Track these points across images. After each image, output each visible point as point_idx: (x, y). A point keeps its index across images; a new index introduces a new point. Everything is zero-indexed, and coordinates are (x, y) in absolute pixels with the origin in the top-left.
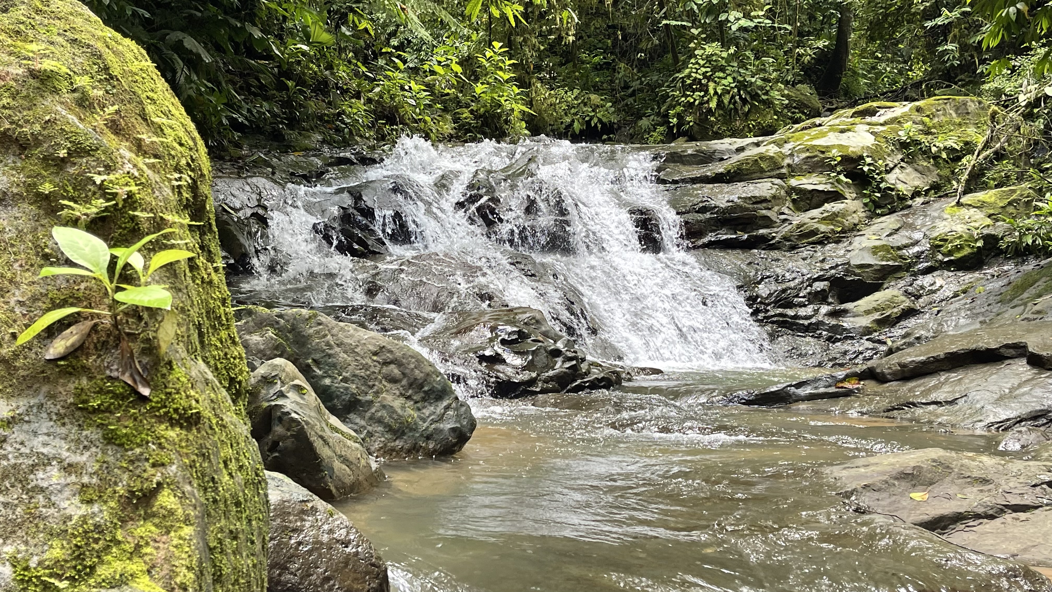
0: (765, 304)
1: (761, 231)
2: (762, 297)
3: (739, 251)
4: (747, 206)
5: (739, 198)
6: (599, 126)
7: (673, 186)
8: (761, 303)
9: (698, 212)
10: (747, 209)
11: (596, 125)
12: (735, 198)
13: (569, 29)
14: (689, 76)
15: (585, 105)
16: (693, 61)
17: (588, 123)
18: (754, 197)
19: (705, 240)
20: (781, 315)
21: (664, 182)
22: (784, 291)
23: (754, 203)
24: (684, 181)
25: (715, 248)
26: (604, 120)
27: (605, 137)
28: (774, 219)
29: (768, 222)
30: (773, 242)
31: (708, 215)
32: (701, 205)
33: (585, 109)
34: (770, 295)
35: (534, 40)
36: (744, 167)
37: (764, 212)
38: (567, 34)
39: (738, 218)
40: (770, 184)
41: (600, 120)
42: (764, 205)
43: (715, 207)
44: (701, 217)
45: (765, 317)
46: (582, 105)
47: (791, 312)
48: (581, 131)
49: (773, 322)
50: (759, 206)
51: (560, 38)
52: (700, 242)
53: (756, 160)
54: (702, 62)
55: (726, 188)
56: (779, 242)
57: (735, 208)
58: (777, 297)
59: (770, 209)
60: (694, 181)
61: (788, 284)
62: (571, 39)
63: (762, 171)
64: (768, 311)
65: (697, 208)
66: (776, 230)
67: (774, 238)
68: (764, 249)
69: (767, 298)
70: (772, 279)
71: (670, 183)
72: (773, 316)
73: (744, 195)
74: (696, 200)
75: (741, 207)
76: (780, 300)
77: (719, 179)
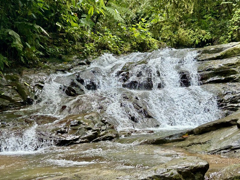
0: (226, 102)
1: (232, 76)
2: (225, 100)
3: (221, 84)
4: (226, 67)
5: (223, 64)
6: (205, 41)
7: (201, 62)
8: (224, 102)
9: (206, 71)
10: (226, 68)
11: (204, 40)
12: (221, 65)
13: (191, 9)
14: (233, 21)
15: (200, 34)
16: (234, 15)
17: (201, 40)
18: (229, 64)
19: (208, 80)
20: (232, 106)
21: (199, 61)
22: (234, 97)
23: (229, 66)
24: (206, 60)
25: (212, 83)
26: (207, 38)
27: (207, 44)
28: (237, 71)
29: (234, 72)
30: (235, 79)
31: (211, 72)
32: (208, 68)
33: (200, 35)
34: (229, 99)
35: (178, 14)
36: (228, 53)
37: (233, 69)
38: (190, 11)
39: (222, 72)
40: (237, 58)
41: (205, 39)
42: (233, 66)
43: (214, 68)
44: (208, 72)
45: (225, 107)
46: (199, 34)
47: (236, 105)
48: (199, 43)
49: (228, 109)
50: (231, 67)
51: (188, 12)
52: (206, 82)
53: (232, 50)
54: (237, 15)
55: (219, 61)
56: (238, 79)
57: (221, 68)
58: (231, 100)
59: (236, 67)
60: (210, 59)
61: (236, 95)
62: (192, 12)
63: (235, 54)
64: (227, 105)
65: (207, 69)
66: (237, 75)
67: (236, 78)
68: (231, 82)
69: (227, 100)
70: (230, 93)
71: (201, 61)
72: (228, 107)
73: (225, 63)
74: (207, 66)
75: (223, 68)
76: (232, 101)
77: (218, 58)
